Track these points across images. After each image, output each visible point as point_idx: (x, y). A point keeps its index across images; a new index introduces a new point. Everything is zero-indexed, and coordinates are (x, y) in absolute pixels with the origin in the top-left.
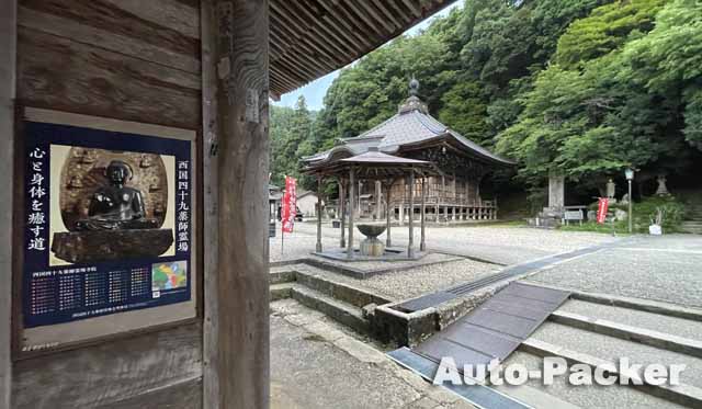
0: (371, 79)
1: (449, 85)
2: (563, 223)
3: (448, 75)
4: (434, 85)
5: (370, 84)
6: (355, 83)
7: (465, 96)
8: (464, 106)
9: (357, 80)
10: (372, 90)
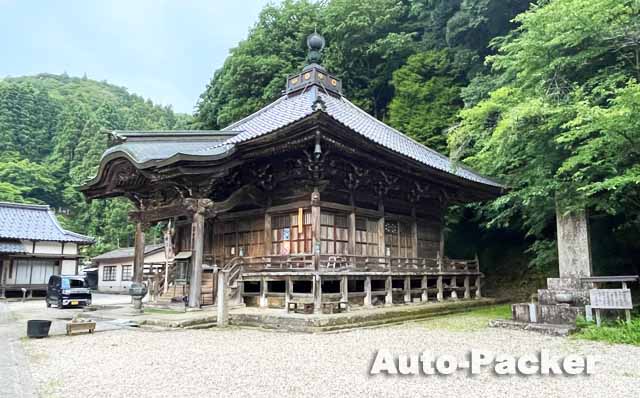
0: (277, 51)
1: (400, 57)
2: (589, 317)
3: (397, 40)
4: (375, 58)
5: (274, 59)
6: (248, 58)
7: (427, 74)
8: (425, 90)
9: (252, 53)
10: (277, 69)
